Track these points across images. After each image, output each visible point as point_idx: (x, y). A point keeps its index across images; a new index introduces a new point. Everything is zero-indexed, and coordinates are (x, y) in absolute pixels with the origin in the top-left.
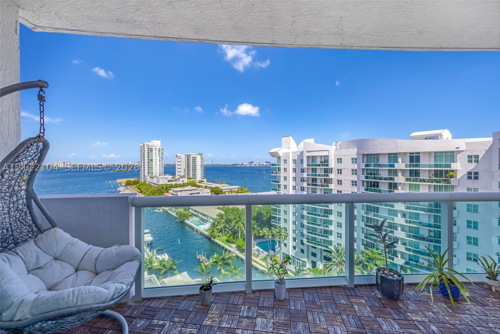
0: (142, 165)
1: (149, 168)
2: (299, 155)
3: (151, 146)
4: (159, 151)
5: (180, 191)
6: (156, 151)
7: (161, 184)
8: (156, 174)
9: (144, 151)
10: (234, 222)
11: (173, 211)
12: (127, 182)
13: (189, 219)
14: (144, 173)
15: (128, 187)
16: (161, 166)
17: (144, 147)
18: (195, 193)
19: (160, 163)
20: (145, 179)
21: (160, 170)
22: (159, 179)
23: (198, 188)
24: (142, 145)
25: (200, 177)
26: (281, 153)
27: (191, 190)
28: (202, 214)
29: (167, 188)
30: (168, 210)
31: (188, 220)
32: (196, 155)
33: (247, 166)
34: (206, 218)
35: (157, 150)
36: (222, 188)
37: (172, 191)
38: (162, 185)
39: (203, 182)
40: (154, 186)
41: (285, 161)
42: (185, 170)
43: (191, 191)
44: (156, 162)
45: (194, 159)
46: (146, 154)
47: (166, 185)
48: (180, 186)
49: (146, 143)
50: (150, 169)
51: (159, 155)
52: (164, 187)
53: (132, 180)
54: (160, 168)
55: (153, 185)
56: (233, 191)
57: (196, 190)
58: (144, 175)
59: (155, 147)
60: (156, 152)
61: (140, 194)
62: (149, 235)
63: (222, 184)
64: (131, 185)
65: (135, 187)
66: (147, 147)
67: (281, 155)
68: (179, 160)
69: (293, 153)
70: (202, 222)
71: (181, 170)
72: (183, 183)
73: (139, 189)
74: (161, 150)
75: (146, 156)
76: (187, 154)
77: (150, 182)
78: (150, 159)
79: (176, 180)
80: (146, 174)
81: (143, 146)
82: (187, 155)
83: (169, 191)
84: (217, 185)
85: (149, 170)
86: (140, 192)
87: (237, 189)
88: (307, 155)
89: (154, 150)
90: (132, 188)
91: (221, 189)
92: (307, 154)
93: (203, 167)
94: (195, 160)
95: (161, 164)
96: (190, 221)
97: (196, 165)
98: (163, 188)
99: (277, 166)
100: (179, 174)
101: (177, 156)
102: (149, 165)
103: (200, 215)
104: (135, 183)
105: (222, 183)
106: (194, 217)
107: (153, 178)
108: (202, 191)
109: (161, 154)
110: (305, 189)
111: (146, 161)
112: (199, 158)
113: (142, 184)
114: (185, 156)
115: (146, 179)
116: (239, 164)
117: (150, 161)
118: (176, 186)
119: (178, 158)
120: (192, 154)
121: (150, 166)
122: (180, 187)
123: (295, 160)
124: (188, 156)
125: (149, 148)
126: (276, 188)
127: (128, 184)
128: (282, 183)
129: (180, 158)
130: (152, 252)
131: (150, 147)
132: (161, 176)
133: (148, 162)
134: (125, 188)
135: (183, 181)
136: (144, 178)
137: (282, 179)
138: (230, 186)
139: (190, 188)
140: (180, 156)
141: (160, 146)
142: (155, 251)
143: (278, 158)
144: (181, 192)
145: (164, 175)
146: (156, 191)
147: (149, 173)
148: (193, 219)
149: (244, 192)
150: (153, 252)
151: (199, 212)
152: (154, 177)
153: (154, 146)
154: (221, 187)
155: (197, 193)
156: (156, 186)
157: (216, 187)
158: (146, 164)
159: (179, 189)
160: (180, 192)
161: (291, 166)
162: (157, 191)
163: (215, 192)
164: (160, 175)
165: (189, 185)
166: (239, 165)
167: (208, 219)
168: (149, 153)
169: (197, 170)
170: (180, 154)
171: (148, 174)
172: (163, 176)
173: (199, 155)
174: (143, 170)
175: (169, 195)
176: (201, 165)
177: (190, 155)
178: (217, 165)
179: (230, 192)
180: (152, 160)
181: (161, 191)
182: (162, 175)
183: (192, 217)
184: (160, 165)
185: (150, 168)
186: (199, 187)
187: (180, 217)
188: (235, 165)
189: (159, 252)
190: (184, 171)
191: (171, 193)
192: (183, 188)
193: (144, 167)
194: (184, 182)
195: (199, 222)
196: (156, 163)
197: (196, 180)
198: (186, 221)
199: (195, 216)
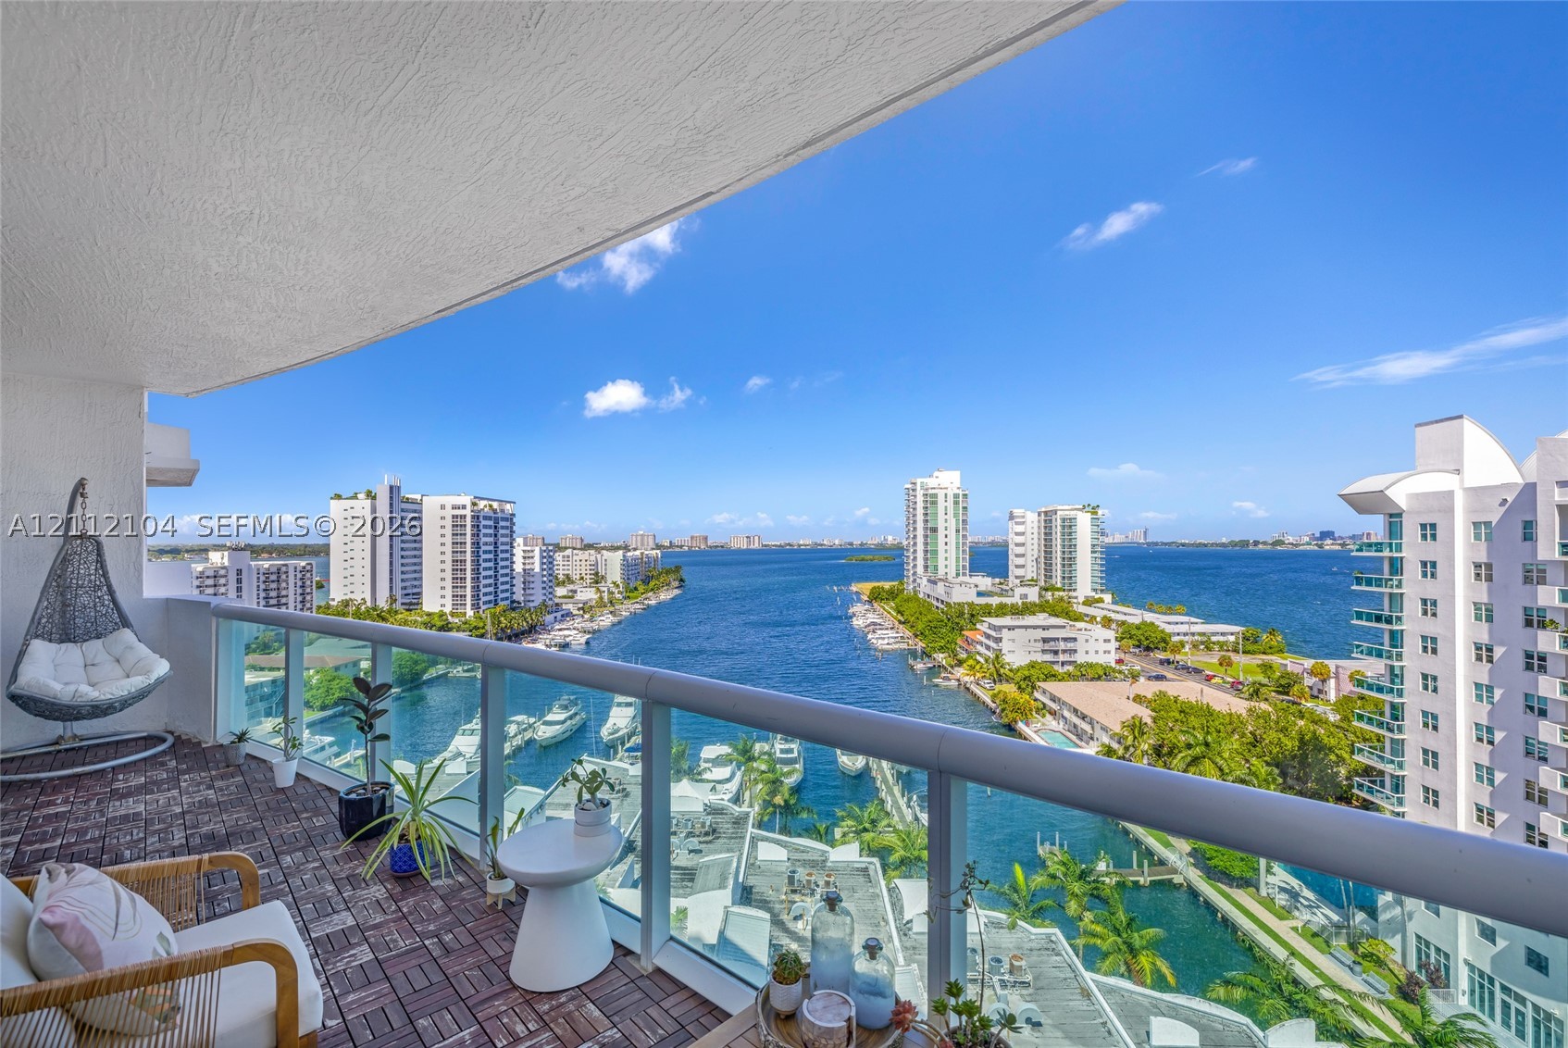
0: (909, 543)
1: (926, 552)
2: (1510, 500)
3: (933, 488)
4: (956, 503)
5: (1011, 628)
6: (946, 501)
7: (955, 603)
8: (946, 570)
9: (916, 502)
10: (1183, 758)
11: (985, 688)
12: (872, 592)
13: (1030, 721)
14: (915, 566)
15: (875, 605)
16: (961, 548)
17: (914, 493)
18: (1060, 636)
19: (957, 538)
20: (916, 584)
21: (957, 558)
22: (951, 585)
23: (1071, 623)
24: (910, 485)
25: (1089, 586)
26: (1401, 494)
27: (1044, 628)
28: (1075, 711)
29: (973, 616)
30: (971, 682)
31: (1027, 724)
32: (1072, 512)
33: (1301, 548)
34: (1087, 727)
35: (951, 499)
36: (1169, 629)
37: (986, 625)
38: (959, 604)
39: (1098, 602)
40: (937, 608)
41: (1429, 531)
42: (1036, 559)
43: (1046, 631)
44: (946, 536)
45: (1069, 525)
46: (920, 511)
47: (971, 605)
48: (1017, 611)
49: (919, 481)
50: (929, 556)
51: (956, 515)
52: (966, 611)
53: (887, 585)
54: (957, 553)
55: (935, 603)
56: (1214, 643)
57: (1064, 627)
58: (915, 574)
59: (945, 491)
60: (946, 507)
61: (901, 626)
63: (1171, 614)
64: (882, 599)
65: (892, 608)
66: (923, 491)
67: (1402, 502)
68: (1020, 529)
69: (1476, 493)
70: (1074, 738)
71: (1024, 562)
72: (1023, 603)
73: (899, 612)
74: (961, 499)
75: (920, 518)
76: (1045, 507)
77: (928, 596)
78: (929, 526)
79: (1003, 593)
80: (920, 570)
81: (914, 490)
82: (1046, 513)
83: (978, 626)
84: (1150, 617)
85: (926, 560)
86: (904, 623)
87: (1232, 638)
88: (1557, 498)
89: (941, 499)
90: (884, 609)
91: (1163, 631)
92: (1560, 495)
93: (1101, 552)
95: (961, 541)
96: (1035, 729)
97: (1075, 545)
98: (963, 614)
99: (1386, 553)
100: (1020, 572)
101: (1012, 517)
102: (926, 544)
104: (892, 595)
105: (1170, 612)
106: (1049, 717)
107: (934, 583)
108: (1083, 632)
109: (961, 512)
110: (1549, 664)
111: (920, 532)
112: (1084, 520)
113: (908, 600)
114: (1039, 515)
115: (919, 585)
116: (1265, 543)
117: (929, 533)
118: (1002, 610)
119: (1017, 523)
120: (1059, 508)
121: (929, 548)
122: (1013, 614)
123: (1488, 524)
124: (1048, 516)
125: (927, 494)
126: (1382, 644)
127: (876, 596)
128: (1412, 624)
129: (1023, 522)
131: (930, 491)
132: (961, 578)
133: (926, 536)
134: (868, 607)
135: (1026, 596)
136: (914, 581)
137: (1412, 608)
138: (1202, 623)
139: (1045, 619)
140: (1023, 517)
141: (958, 488)
143: (1391, 516)
144: (1012, 631)
145: (970, 576)
146: (942, 621)
147: (926, 567)
148: (1043, 724)
149: (1264, 653)
152: (940, 579)
153: (941, 486)
154: (1163, 626)
155: (1065, 640)
157: (1144, 623)
158: (920, 540)
159: (1007, 621)
160: (1009, 629)
161: (1462, 550)
162: (946, 621)
164: (958, 575)
165: (1044, 611)
166: (1260, 546)
167: (1093, 730)
168: (927, 507)
169: (1077, 561)
170: (1023, 510)
171: (923, 570)
172: (967, 579)
173: (1087, 509)
174: (911, 557)
175: (978, 637)
176: (1094, 545)
177: (1056, 512)
178: (1166, 544)
179: (1202, 647)
180: (935, 530)
181: (957, 624)
182: (964, 574)
183: (1043, 716)
184: (957, 543)
185: (930, 553)
186: (1079, 617)
187: (1003, 710)
188: (1245, 543)
190: (1034, 563)
191: (985, 633)
193: (915, 551)
194: (1029, 600)
196: (946, 540)
197: (1072, 594)
198: (1021, 726)
199: (1053, 712)
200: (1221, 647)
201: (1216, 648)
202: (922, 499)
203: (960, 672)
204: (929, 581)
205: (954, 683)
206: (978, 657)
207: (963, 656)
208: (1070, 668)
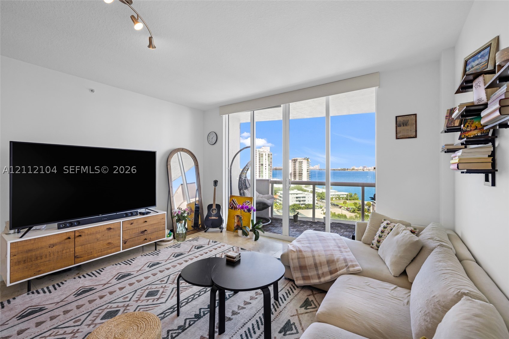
1: (259, 171)
4: (269, 156)
8: (266, 177)
9: (256, 156)
19: (269, 167)
23: (304, 192)
27: (297, 194)
32: (302, 160)
35: (267, 155)
37: (280, 193)
42: (291, 174)
46: (258, 159)
49: (257, 149)
50: (260, 173)
51: (268, 160)
54: (269, 172)
56: (341, 197)
57: (302, 194)
59: (265, 153)
60: (266, 158)
66: (258, 153)
74: (270, 155)
75: (258, 161)
76: (294, 158)
78: (261, 163)
82: (294, 160)
83: (277, 194)
87: (345, 196)
89: (264, 155)
93: (309, 172)
94: (301, 164)
97: (302, 170)
102: (260, 169)
108: (307, 195)
109: (270, 159)
111: (258, 166)
112: (305, 163)
114: (292, 160)
116: (350, 169)
120: (298, 158)
131: (261, 153)
133: (260, 167)
138: (337, 192)
139: (296, 191)
141: (269, 152)
149: (354, 200)
153: (264, 151)
155: (302, 197)
157: (322, 192)
158: (258, 168)
163: (321, 197)
165: (295, 189)
168: (260, 158)
169: (303, 174)
171: (259, 177)
173: (306, 159)
175: (277, 197)
176: (307, 170)
177: (297, 160)
179: (338, 199)
180: (262, 165)
182: (271, 178)
184: (269, 169)
188: (344, 169)
193: (256, 171)
196: (266, 168)
200: (343, 198)
201: (341, 199)
202: (258, 155)
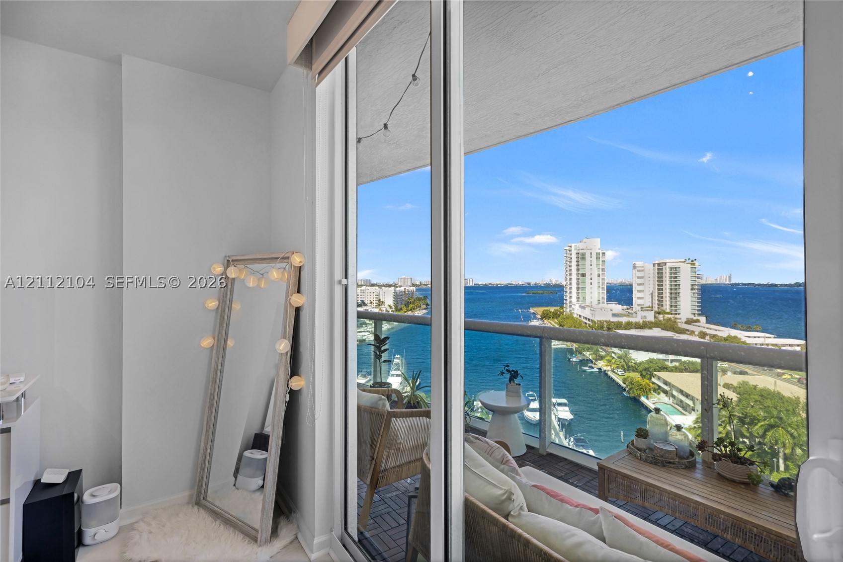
0: (567, 283)
1: (578, 288)
3: (582, 249)
4: (598, 258)
6: (591, 257)
7: (598, 321)
8: (591, 300)
9: (571, 258)
11: (618, 374)
12: (543, 313)
13: (650, 396)
14: (571, 297)
15: (545, 321)
16: (601, 287)
17: (570, 253)
20: (572, 309)
21: (599, 293)
22: (594, 309)
24: (567, 248)
25: (689, 311)
28: (681, 392)
29: (609, 329)
30: (608, 370)
31: (648, 398)
32: (679, 264)
35: (594, 256)
36: (748, 341)
38: (600, 322)
39: (696, 322)
40: (586, 323)
42: (652, 294)
44: (591, 279)
45: (675, 272)
46: (574, 264)
47: (609, 322)
48: (639, 327)
49: (573, 245)
50: (580, 291)
51: (598, 265)
52: (605, 326)
53: (552, 309)
54: (599, 290)
55: (584, 320)
58: (570, 302)
59: (591, 251)
60: (591, 261)
62: (567, 408)
63: (749, 331)
64: (549, 318)
65: (555, 323)
66: (576, 252)
68: (640, 274)
70: (680, 409)
71: (643, 296)
72: (643, 322)
73: (561, 325)
74: (601, 256)
75: (574, 268)
76: (658, 261)
77: (580, 316)
78: (580, 272)
79: (629, 315)
80: (574, 300)
81: (570, 251)
82: (659, 264)
84: (734, 332)
85: (578, 293)
89: (588, 256)
90: (551, 323)
91: (744, 342)
93: (698, 289)
95: (601, 282)
96: (654, 402)
97: (679, 285)
98: (602, 328)
100: (640, 302)
101: (635, 267)
102: (578, 284)
103: (675, 393)
104: (556, 315)
106: (662, 395)
107: (584, 308)
109: (601, 264)
111: (574, 277)
112: (685, 269)
113: (565, 318)
114: (654, 265)
115: (574, 309)
117: (580, 277)
118: (630, 326)
119: (638, 271)
120: (668, 261)
121: (580, 286)
122: (636, 328)
124: (660, 267)
125: (578, 253)
127: (545, 316)
129: (643, 270)
130: (567, 440)
131: (581, 251)
132: (602, 306)
133: (578, 279)
134: (540, 322)
135: (645, 317)
136: (570, 307)
139: (659, 332)
140: (643, 267)
141: (599, 249)
142: (572, 439)
145: (607, 304)
147: (578, 298)
148: (659, 399)
150: (570, 440)
151: (673, 386)
152: (587, 306)
153: (588, 248)
154: (744, 339)
156: (589, 323)
157: (730, 336)
158: (574, 281)
164: (599, 303)
165: (658, 327)
167: (694, 404)
168: (579, 261)
169: (681, 295)
170: (642, 263)
171: (576, 300)
172: (605, 305)
173: (688, 262)
174: (568, 292)
176: (692, 285)
177: (665, 264)
180: (584, 275)
182: (604, 303)
183: (659, 394)
184: (599, 283)
185: (581, 289)
187: (631, 389)
189: (580, 444)
190: (650, 297)
192: (641, 331)
193: (571, 288)
194: (647, 320)
195: (673, 408)
196: (591, 281)
197: (677, 316)
198: (643, 399)
199: (666, 392)
202: (576, 256)
203: (601, 364)
204: (580, 307)
205: (596, 370)
206: (613, 355)
207: (603, 354)
208: (677, 364)
